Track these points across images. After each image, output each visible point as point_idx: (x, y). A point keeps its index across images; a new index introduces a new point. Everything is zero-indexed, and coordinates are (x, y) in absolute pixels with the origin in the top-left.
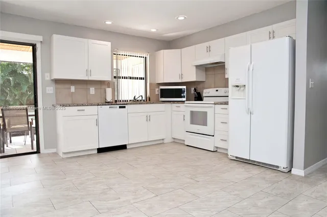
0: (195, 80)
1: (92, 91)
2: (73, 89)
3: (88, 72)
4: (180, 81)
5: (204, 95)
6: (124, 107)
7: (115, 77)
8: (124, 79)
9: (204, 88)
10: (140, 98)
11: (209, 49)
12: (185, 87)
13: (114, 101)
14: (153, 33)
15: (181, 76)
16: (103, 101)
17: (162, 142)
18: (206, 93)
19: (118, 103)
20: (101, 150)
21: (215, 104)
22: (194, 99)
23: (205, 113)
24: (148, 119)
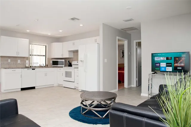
0: (68, 57)
1: (19, 61)
2: (9, 60)
3: (17, 53)
4: (62, 57)
5: (72, 64)
6: (34, 69)
7: (30, 55)
8: (35, 56)
9: (73, 61)
10: (43, 65)
11: (74, 44)
12: (64, 60)
13: (30, 67)
14: (49, 35)
15: (62, 55)
16: (24, 67)
17: (52, 86)
18: (73, 63)
19: (31, 67)
20: (23, 89)
21: (75, 68)
22: (68, 66)
23: (71, 72)
24: (46, 75)
